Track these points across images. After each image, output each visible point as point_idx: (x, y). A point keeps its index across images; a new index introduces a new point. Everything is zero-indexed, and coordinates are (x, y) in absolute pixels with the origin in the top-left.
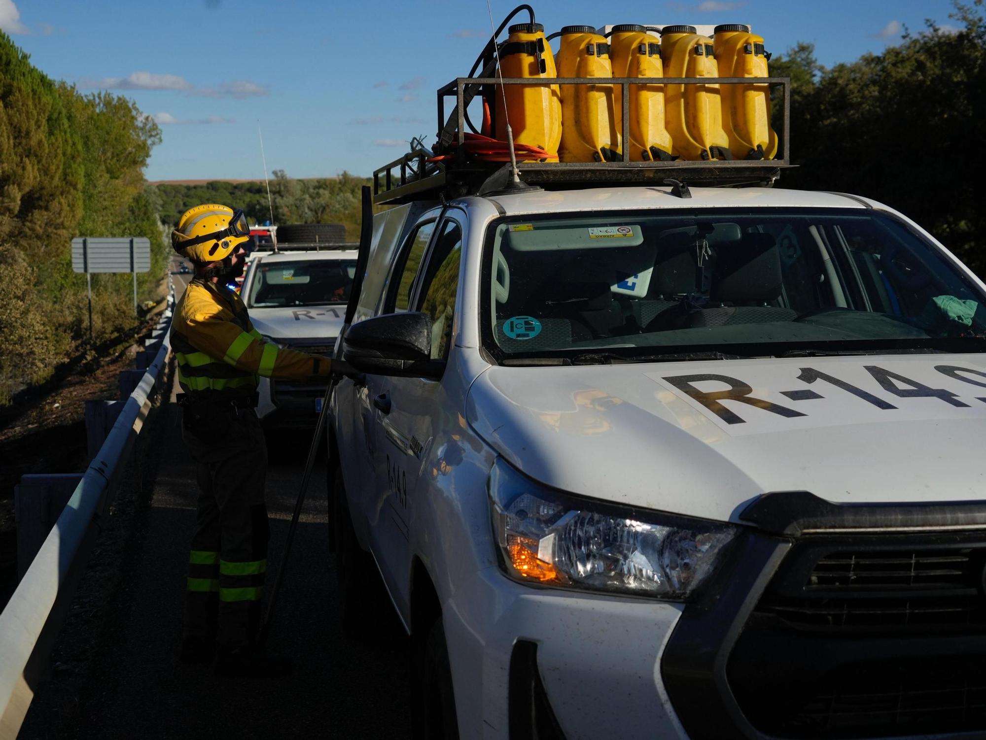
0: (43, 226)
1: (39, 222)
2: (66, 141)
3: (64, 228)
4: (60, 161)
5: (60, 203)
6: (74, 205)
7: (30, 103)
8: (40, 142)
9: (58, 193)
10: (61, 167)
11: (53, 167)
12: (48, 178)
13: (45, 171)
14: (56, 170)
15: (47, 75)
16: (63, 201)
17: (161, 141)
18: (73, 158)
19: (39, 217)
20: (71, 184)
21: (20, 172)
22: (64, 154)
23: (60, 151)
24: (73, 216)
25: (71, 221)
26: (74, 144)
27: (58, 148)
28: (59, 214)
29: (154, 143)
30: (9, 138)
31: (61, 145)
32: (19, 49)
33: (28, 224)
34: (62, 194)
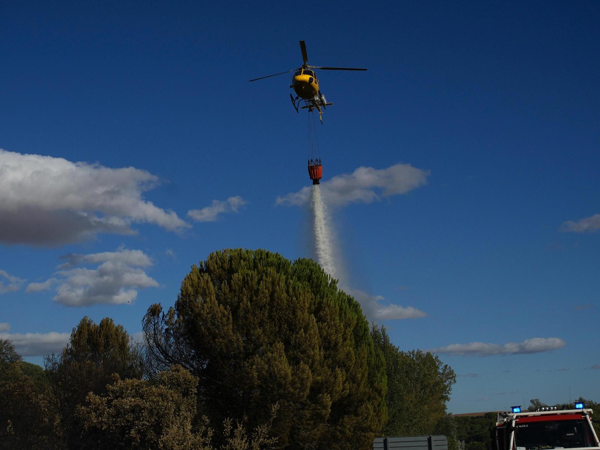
0: (352, 429)
1: (349, 426)
2: (371, 353)
3: (371, 431)
4: (365, 370)
5: (367, 408)
6: (379, 411)
7: (337, 318)
8: (348, 354)
9: (365, 398)
10: (366, 375)
11: (359, 376)
12: (355, 385)
13: (352, 379)
14: (362, 378)
15: (353, 298)
16: (369, 406)
17: (455, 381)
18: (378, 367)
19: (349, 422)
20: (376, 390)
21: (332, 380)
22: (369, 364)
23: (365, 362)
24: (379, 421)
25: (377, 425)
26: (377, 355)
27: (363, 358)
28: (367, 418)
29: (450, 383)
30: (320, 349)
31: (366, 356)
32: (329, 276)
33: (339, 428)
34: (369, 399)
